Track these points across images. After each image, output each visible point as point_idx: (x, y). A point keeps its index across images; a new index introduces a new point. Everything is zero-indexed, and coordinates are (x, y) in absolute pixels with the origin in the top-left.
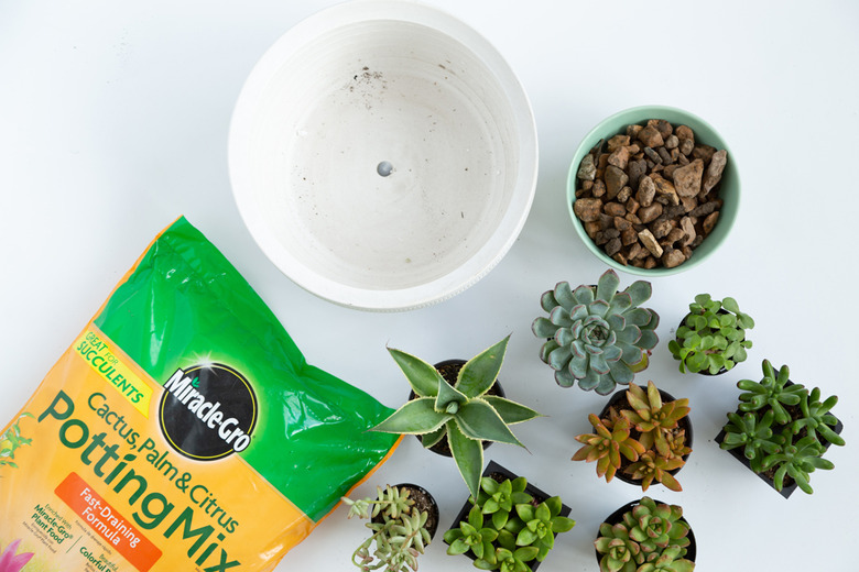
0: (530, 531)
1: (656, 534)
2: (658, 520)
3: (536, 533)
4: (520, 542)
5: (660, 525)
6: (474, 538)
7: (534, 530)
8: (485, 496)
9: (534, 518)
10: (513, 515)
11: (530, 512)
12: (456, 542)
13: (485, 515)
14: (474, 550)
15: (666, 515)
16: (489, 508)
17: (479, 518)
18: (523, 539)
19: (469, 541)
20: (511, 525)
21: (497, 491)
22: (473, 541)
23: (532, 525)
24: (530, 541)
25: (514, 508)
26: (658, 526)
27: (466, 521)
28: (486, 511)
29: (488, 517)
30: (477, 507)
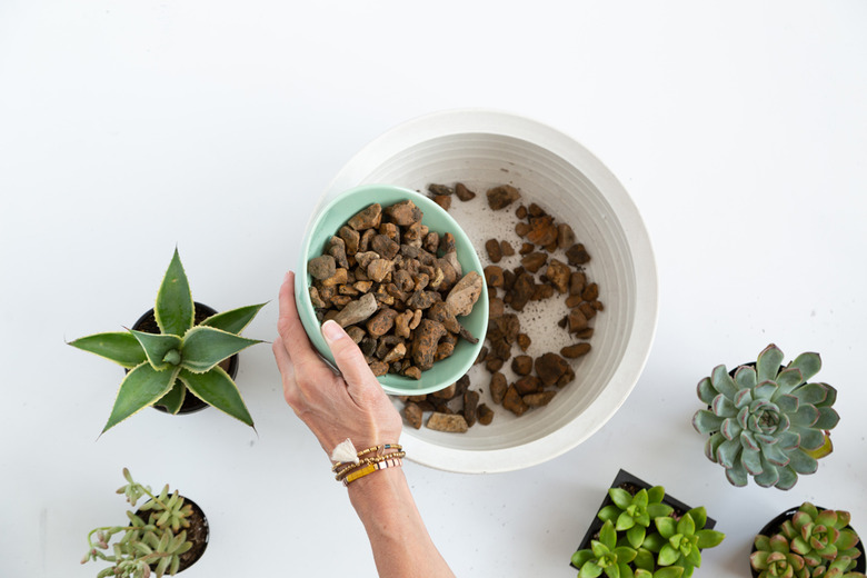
0: (672, 547)
1: (823, 544)
2: (824, 528)
3: (679, 549)
4: (662, 561)
5: (825, 534)
6: (608, 559)
7: (676, 546)
8: (618, 511)
9: (675, 532)
10: (652, 530)
11: (670, 527)
12: (587, 565)
13: (618, 533)
14: (608, 572)
15: (831, 523)
16: (624, 523)
17: (611, 536)
18: (666, 557)
19: (602, 562)
20: (649, 543)
21: (630, 504)
22: (606, 562)
23: (675, 540)
24: (673, 560)
25: (653, 523)
26: (823, 535)
27: (598, 539)
28: (620, 527)
29: (622, 535)
30: (610, 522)
